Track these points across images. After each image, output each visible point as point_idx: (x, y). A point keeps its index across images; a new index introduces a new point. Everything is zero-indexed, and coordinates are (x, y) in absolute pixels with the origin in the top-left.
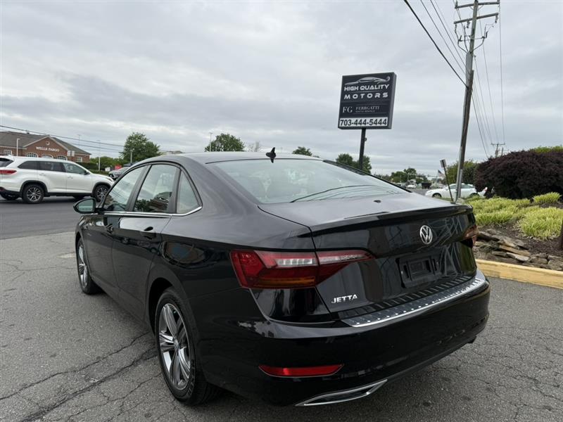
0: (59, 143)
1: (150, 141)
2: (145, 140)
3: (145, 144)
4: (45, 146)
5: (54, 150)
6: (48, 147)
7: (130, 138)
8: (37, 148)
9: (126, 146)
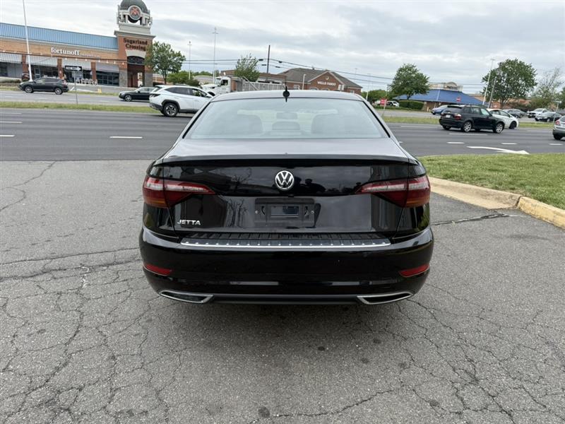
0: (337, 78)
1: (420, 72)
2: (414, 72)
3: (414, 75)
4: (325, 81)
5: (331, 84)
6: (327, 81)
7: (401, 70)
8: (319, 83)
9: (396, 79)
